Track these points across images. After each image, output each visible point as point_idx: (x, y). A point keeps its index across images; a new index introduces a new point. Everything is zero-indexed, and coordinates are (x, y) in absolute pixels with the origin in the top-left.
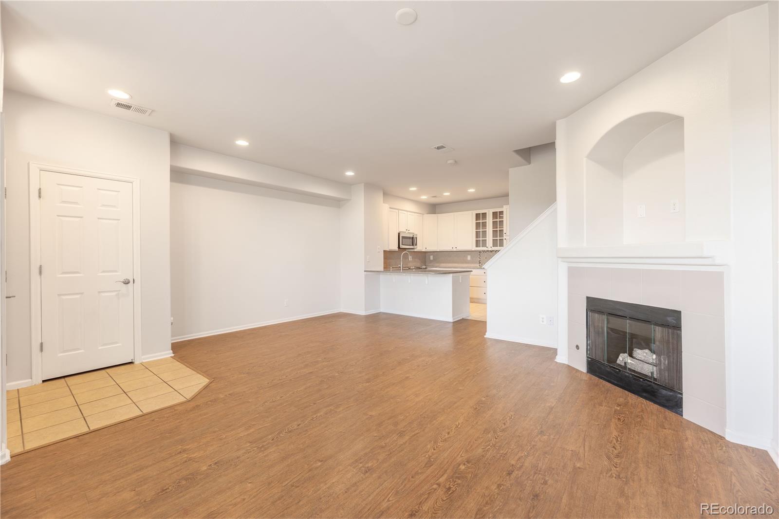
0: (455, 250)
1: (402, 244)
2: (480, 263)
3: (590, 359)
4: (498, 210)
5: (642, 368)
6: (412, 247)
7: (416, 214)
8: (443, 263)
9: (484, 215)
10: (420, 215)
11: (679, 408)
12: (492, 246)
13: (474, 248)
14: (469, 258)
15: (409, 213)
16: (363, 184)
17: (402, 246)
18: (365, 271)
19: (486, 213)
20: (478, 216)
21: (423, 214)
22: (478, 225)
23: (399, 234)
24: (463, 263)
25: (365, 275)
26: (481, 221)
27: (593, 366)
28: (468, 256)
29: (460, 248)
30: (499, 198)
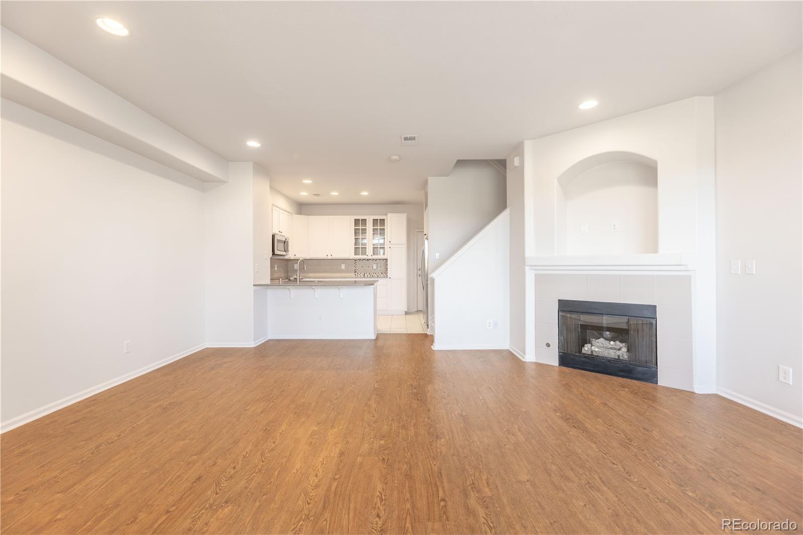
0: (329, 257)
1: (277, 250)
2: (355, 272)
3: (561, 354)
4: (379, 217)
5: (609, 353)
6: (284, 253)
7: (287, 213)
8: (311, 272)
9: (364, 221)
10: (289, 214)
11: (654, 378)
12: (372, 254)
13: (353, 256)
14: (343, 267)
15: (281, 211)
16: (252, 162)
17: (277, 252)
18: (254, 285)
19: (366, 220)
20: (357, 222)
21: (292, 214)
22: (356, 232)
23: (273, 236)
24: (336, 273)
25: (254, 291)
26: (360, 228)
27: (565, 360)
28: (342, 265)
29: (335, 256)
30: (386, 205)
